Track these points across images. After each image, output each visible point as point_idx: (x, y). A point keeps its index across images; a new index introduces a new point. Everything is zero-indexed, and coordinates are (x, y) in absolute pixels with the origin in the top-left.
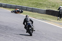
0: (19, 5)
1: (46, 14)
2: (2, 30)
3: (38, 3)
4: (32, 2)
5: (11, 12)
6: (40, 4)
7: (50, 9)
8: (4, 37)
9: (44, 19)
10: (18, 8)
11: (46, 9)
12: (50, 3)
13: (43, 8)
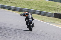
0: (27, 8)
1: (54, 17)
2: (11, 33)
3: (46, 7)
4: (41, 5)
5: (20, 15)
6: (49, 7)
7: (58, 12)
8: (13, 39)
9: (52, 22)
10: (27, 12)
11: (54, 12)
12: (58, 7)
13: (51, 11)
